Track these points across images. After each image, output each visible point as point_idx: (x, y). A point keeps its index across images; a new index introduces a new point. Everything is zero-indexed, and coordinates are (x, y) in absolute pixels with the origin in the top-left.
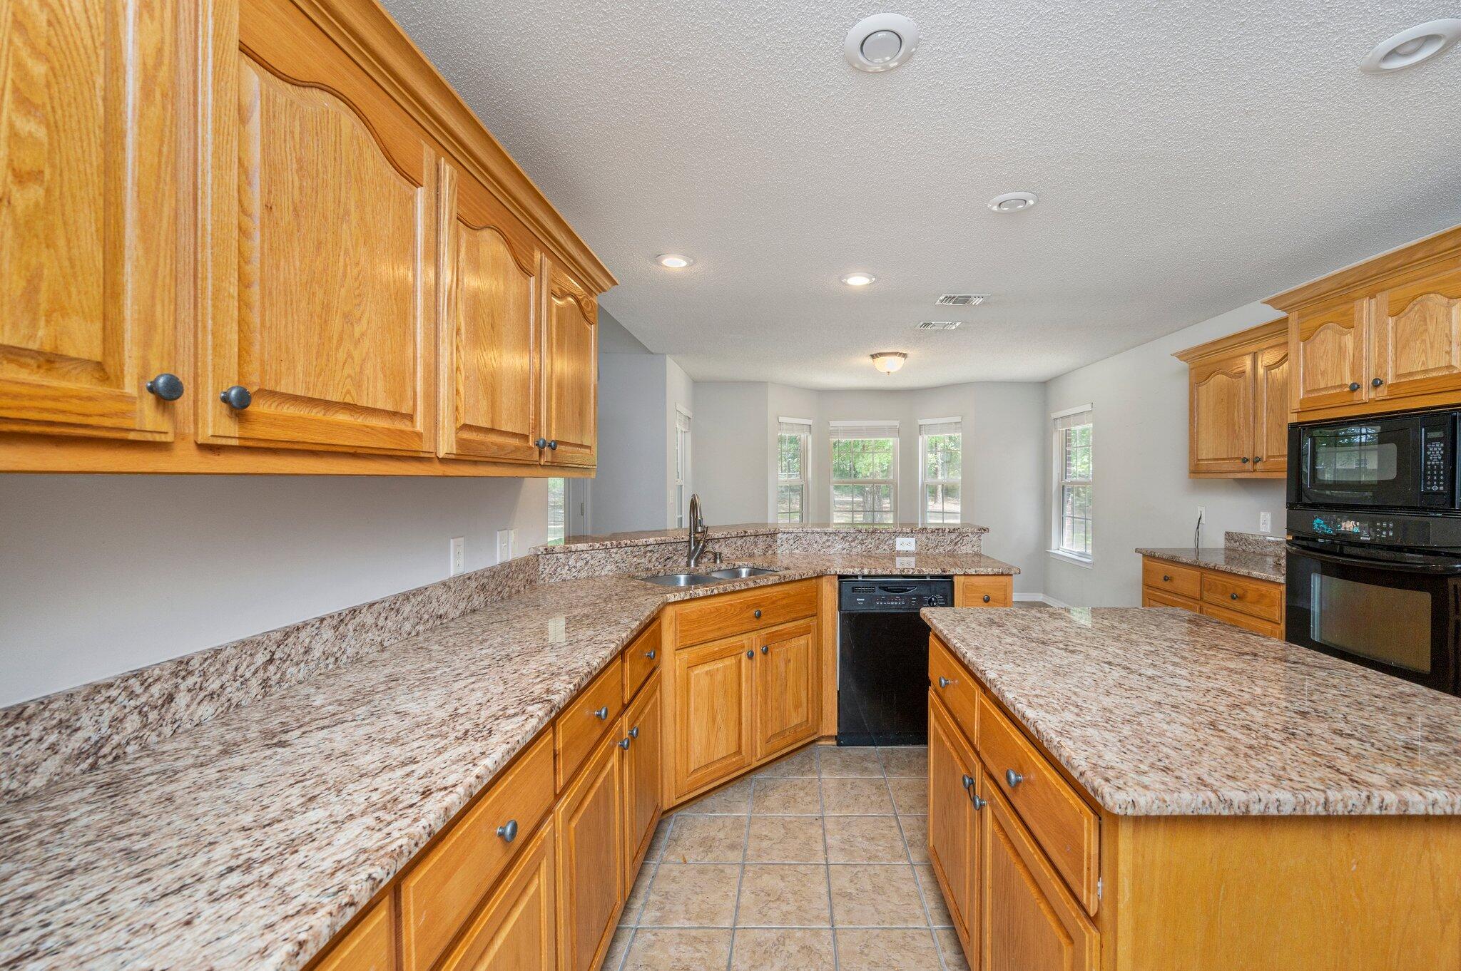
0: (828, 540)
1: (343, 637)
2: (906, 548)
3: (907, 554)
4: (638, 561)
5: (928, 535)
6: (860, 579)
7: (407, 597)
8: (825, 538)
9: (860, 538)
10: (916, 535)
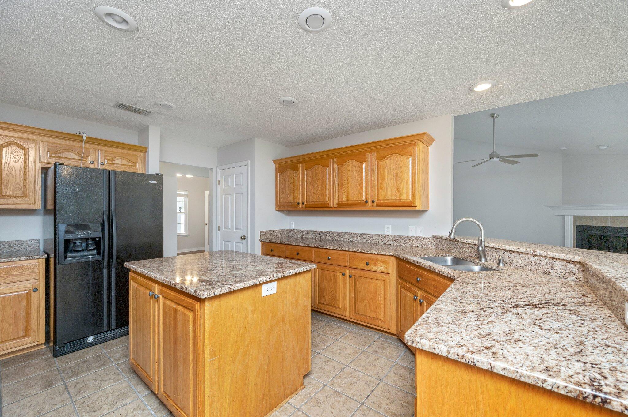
1: (350, 237)
4: (466, 251)
7: (365, 234)
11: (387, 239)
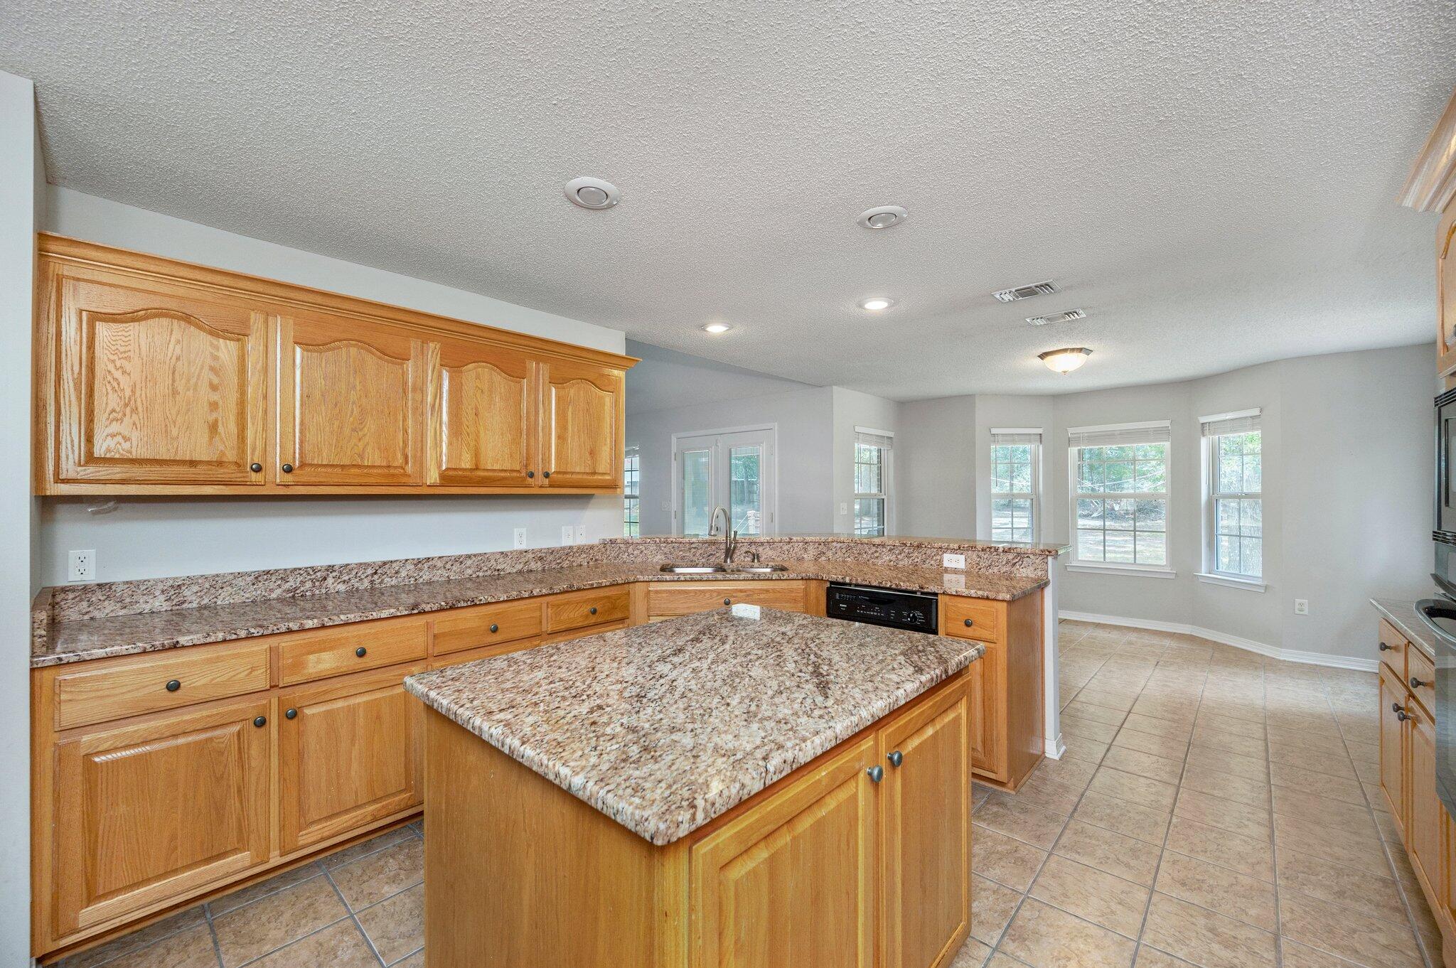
0: (876, 552)
2: (953, 565)
3: (955, 571)
5: (980, 553)
6: (849, 587)
8: (874, 549)
9: (907, 551)
10: (965, 552)
11: (523, 560)
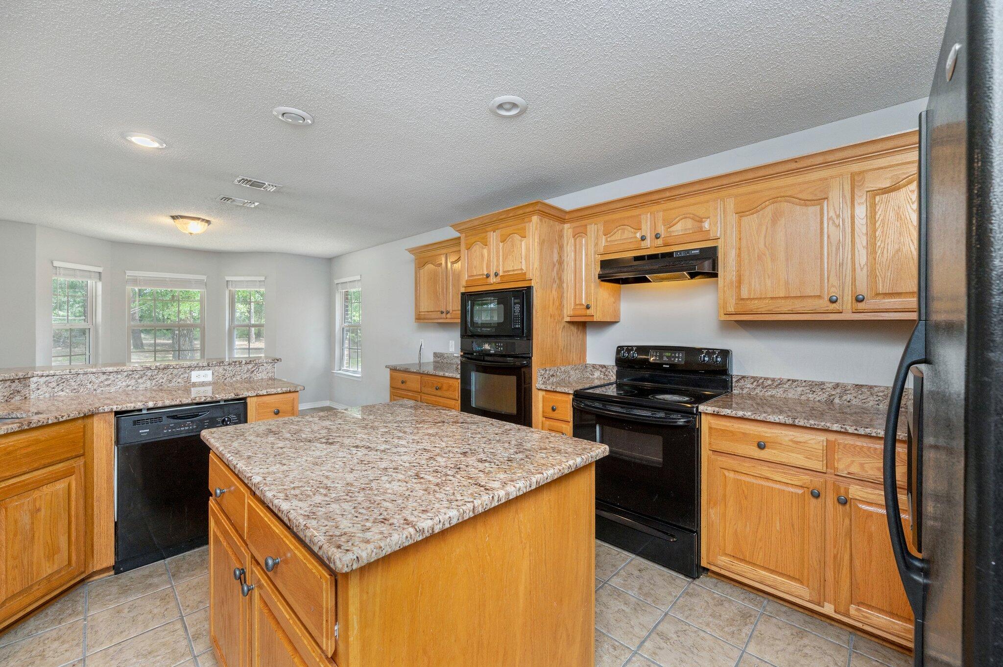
0: (107, 380)
2: (202, 379)
3: (203, 384)
5: (225, 367)
6: (144, 412)
8: (103, 378)
9: (150, 374)
10: (213, 368)
